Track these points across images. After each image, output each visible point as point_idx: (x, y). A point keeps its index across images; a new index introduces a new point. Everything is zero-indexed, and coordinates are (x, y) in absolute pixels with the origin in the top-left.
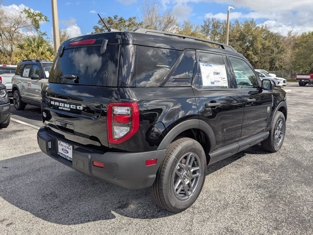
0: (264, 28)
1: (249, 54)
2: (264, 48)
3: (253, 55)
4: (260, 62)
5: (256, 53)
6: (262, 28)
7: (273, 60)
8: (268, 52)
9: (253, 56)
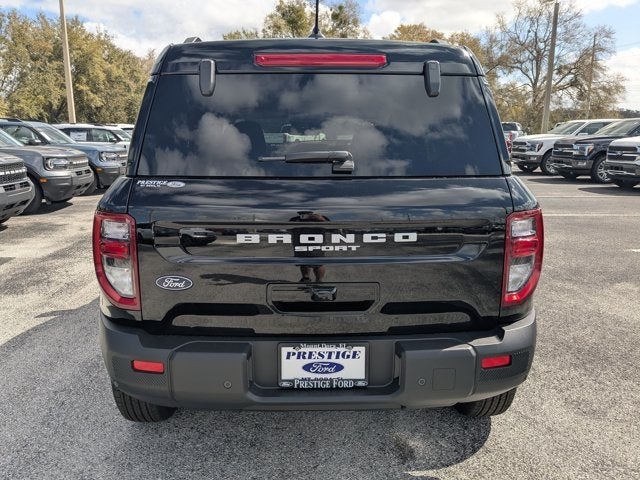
0: (102, 37)
1: (81, 91)
2: (111, 80)
3: (90, 93)
4: (107, 109)
5: (96, 91)
6: (99, 37)
7: (131, 104)
8: (118, 89)
9: (92, 95)
